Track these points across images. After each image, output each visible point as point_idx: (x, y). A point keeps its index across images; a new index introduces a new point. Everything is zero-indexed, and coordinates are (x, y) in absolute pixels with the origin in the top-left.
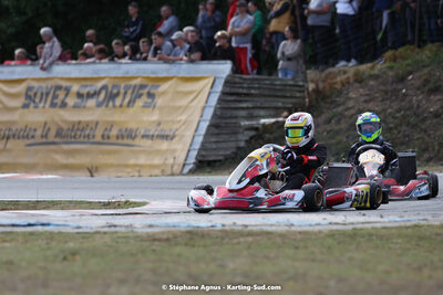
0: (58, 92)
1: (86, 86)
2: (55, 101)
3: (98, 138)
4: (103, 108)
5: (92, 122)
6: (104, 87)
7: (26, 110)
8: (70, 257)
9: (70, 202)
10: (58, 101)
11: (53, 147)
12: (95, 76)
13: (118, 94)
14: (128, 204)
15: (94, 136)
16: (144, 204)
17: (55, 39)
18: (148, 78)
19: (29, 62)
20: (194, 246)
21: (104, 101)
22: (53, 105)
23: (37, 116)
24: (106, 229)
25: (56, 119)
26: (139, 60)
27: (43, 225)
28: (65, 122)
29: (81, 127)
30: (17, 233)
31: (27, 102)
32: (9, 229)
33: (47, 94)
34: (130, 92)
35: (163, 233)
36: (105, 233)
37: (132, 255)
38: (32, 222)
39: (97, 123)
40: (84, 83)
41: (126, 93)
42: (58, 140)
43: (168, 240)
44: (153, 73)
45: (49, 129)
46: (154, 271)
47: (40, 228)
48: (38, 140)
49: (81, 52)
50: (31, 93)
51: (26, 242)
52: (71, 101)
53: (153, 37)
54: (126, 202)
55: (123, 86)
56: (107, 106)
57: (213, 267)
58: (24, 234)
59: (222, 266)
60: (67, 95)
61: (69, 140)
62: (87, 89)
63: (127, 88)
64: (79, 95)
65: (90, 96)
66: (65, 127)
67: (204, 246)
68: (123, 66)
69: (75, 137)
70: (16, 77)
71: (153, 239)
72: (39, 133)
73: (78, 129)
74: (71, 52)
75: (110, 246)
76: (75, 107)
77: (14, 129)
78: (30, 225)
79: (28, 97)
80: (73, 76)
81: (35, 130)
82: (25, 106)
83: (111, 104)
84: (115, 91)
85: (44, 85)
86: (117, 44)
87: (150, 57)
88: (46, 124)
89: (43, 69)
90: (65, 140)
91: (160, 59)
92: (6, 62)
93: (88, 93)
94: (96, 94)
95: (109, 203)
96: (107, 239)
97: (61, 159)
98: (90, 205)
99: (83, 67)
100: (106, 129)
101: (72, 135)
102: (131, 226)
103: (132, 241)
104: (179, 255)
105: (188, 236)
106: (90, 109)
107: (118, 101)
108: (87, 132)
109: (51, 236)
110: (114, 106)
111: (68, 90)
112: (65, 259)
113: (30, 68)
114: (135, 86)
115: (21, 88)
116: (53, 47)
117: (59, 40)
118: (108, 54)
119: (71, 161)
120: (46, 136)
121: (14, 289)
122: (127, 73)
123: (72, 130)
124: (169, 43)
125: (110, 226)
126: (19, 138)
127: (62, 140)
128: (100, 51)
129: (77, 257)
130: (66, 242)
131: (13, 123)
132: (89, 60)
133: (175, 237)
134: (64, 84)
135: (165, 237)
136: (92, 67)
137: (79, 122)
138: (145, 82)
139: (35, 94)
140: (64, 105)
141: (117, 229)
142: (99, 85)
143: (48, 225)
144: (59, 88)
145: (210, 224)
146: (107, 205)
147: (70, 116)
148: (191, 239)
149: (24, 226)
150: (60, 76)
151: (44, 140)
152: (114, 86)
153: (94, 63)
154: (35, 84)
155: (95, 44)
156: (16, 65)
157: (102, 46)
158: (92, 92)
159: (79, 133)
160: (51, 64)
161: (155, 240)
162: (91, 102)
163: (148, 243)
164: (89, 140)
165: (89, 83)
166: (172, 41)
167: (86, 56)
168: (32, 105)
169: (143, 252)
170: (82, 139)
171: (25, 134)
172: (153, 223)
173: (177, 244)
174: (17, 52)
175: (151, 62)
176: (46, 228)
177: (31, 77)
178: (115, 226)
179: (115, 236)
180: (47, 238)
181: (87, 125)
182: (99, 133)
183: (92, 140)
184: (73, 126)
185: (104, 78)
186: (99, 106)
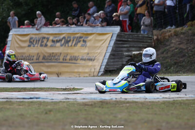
0: (44, 40)
1: (56, 37)
2: (42, 44)
3: (61, 60)
5: (58, 53)
6: (64, 38)
7: (29, 48)
8: (48, 113)
9: (49, 88)
10: (44, 44)
11: (41, 64)
12: (60, 33)
13: (70, 41)
14: (74, 89)
15: (59, 59)
16: (81, 89)
17: (42, 16)
18: (83, 34)
19: (31, 27)
20: (103, 108)
21: (64, 43)
22: (41, 45)
23: (34, 50)
24: (64, 100)
25: (43, 52)
26: (79, 26)
27: (37, 98)
28: (47, 53)
29: (54, 55)
30: (25, 102)
31: (30, 44)
32: (22, 100)
33: (39, 41)
34: (75, 40)
35: (89, 102)
36: (64, 102)
37: (76, 112)
38: (32, 97)
39: (61, 54)
40: (55, 36)
41: (73, 40)
42: (43, 61)
43: (91, 105)
44: (85, 31)
45: (40, 56)
46: (85, 119)
47: (35, 100)
48: (35, 61)
49: (54, 22)
50: (32, 40)
51: (29, 106)
52: (49, 44)
53: (86, 15)
54: (73, 88)
55: (72, 37)
56: (65, 46)
57: (111, 117)
58: (28, 102)
59: (115, 117)
60: (47, 41)
61: (48, 61)
62: (56, 39)
63: (74, 38)
64: (53, 41)
65: (58, 41)
66: (46, 55)
67: (108, 108)
68: (72, 28)
69: (51, 59)
70: (25, 33)
71: (85, 104)
72: (35, 58)
73: (52, 56)
74: (50, 22)
75: (66, 108)
76: (51, 46)
77: (24, 56)
78: (31, 98)
79: (30, 42)
80: (50, 33)
81: (33, 56)
82: (29, 46)
83: (67, 45)
84: (69, 39)
85: (37, 36)
86: (70, 19)
87: (84, 25)
88: (38, 54)
89: (37, 29)
90: (47, 61)
91: (88, 25)
92: (21, 27)
93: (57, 40)
94: (60, 41)
95: (66, 89)
96: (65, 104)
97: (45, 69)
98: (58, 90)
99: (55, 29)
100: (65, 56)
102: (76, 99)
103: (76, 105)
104: (97, 112)
105: (101, 103)
106: (58, 47)
107: (70, 44)
108: (56, 57)
109: (40, 103)
110: (68, 46)
111: (48, 39)
112: (46, 113)
113: (32, 29)
114: (78, 37)
115: (27, 38)
116: (41, 20)
117: (45, 17)
118: (66, 23)
119: (49, 70)
120: (38, 59)
121: (24, 127)
122: (74, 31)
123: (50, 57)
124: (92, 18)
125: (66, 99)
126: (26, 60)
128: (63, 22)
129: (52, 113)
130: (47, 106)
131: (24, 53)
132: (57, 26)
133: (95, 103)
134: (46, 36)
135: (90, 103)
136: (58, 29)
137: (53, 53)
138: (82, 35)
139: (34, 41)
140: (46, 45)
141: (69, 100)
142: (62, 37)
143: (39, 98)
144: (44, 38)
145: (110, 98)
146: (65, 90)
147: (49, 50)
148: (102, 104)
149: (28, 99)
150: (45, 33)
151: (37, 61)
152: (68, 37)
153: (59, 27)
154: (34, 36)
155: (60, 18)
156: (25, 28)
157: (62, 20)
158: (58, 40)
159: (53, 58)
160: (41, 27)
161: (86, 105)
162: (58, 44)
163: (83, 106)
164: (57, 60)
165: (57, 36)
166: (94, 17)
167: (56, 24)
168: (32, 45)
169: (81, 110)
170: (54, 61)
171: (29, 58)
172: (85, 97)
173: (95, 107)
174: (26, 22)
175: (84, 27)
176: (38, 100)
177: (32, 33)
178: (68, 99)
179: (68, 103)
180: (38, 104)
181: (56, 54)
182: (61, 58)
183: (58, 61)
184: (50, 55)
185: (64, 34)
186: (62, 46)
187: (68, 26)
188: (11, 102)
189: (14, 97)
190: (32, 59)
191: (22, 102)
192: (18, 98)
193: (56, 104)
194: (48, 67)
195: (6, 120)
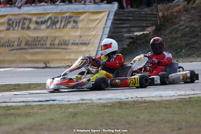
0: (25, 21)
1: (40, 18)
2: (24, 26)
3: (48, 45)
4: (50, 29)
5: (44, 37)
6: (50, 18)
7: (8, 32)
8: (75, 116)
10: (26, 26)
11: (24, 51)
12: (45, 12)
13: (58, 21)
15: (46, 45)
18: (73, 12)
19: (8, 5)
20: (122, 109)
21: (50, 25)
22: (23, 28)
23: (15, 35)
24: (81, 102)
25: (25, 36)
27: (53, 100)
28: (30, 37)
29: (39, 40)
30: (44, 105)
31: (9, 27)
33: (19, 22)
34: (64, 20)
35: (109, 103)
36: (82, 104)
37: (100, 114)
38: (48, 99)
39: (47, 37)
40: (39, 16)
41: (62, 21)
42: (26, 47)
43: (111, 106)
44: (76, 10)
45: (21, 41)
46: (112, 120)
48: (16, 47)
50: (11, 22)
51: (50, 109)
55: (60, 17)
56: (52, 28)
57: (134, 118)
59: (138, 118)
60: (30, 23)
61: (32, 47)
62: (41, 20)
63: (62, 18)
64: (37, 23)
65: (42, 23)
66: (30, 40)
67: (127, 108)
68: (60, 6)
69: (36, 45)
70: (2, 14)
71: (104, 106)
72: (16, 43)
73: (37, 41)
75: (87, 110)
76: (34, 29)
77: (2, 41)
78: (47, 101)
79: (9, 24)
80: (32, 12)
81: (14, 42)
82: (8, 29)
83: (54, 27)
84: (56, 20)
85: (17, 17)
88: (19, 38)
90: (30, 47)
93: (41, 22)
94: (46, 22)
96: (84, 106)
97: (29, 57)
99: (38, 7)
100: (52, 41)
101: (34, 44)
102: (91, 99)
103: (95, 107)
104: (119, 113)
105: (119, 104)
106: (43, 30)
107: (58, 26)
108: (42, 42)
109: (60, 106)
110: (56, 28)
111: (30, 20)
112: (73, 117)
113: (9, 9)
114: (66, 17)
115: (5, 20)
119: (34, 58)
120: (20, 45)
121: (61, 130)
122: (62, 10)
123: (34, 42)
125: (82, 100)
126: (5, 46)
127: (29, 47)
129: (78, 116)
130: (68, 109)
131: (2, 38)
133: (114, 105)
134: (28, 17)
136: (42, 7)
137: (38, 37)
138: (72, 15)
139: (13, 23)
140: (29, 28)
141: (86, 101)
142: (47, 17)
143: (55, 100)
144: (25, 19)
145: (126, 97)
147: (32, 34)
148: (121, 105)
149: (45, 101)
150: (26, 12)
151: (19, 47)
152: (55, 17)
153: (44, 5)
154: (13, 17)
158: (43, 21)
159: (38, 43)
161: (105, 106)
162: (43, 26)
163: (102, 108)
164: (43, 46)
165: (42, 16)
168: (11, 28)
169: (104, 112)
170: (39, 46)
171: (8, 44)
172: (100, 98)
173: (115, 108)
177: (10, 13)
178: (84, 100)
179: (87, 105)
180: (58, 107)
181: (42, 39)
182: (48, 43)
183: (45, 47)
184: (35, 39)
185: (50, 13)
186: (48, 28)
187: (54, 3)
188: (30, 105)
189: (31, 100)
190: (13, 46)
191: (41, 105)
192: (34, 101)
193: (76, 106)
194: (33, 54)
195: (42, 125)
